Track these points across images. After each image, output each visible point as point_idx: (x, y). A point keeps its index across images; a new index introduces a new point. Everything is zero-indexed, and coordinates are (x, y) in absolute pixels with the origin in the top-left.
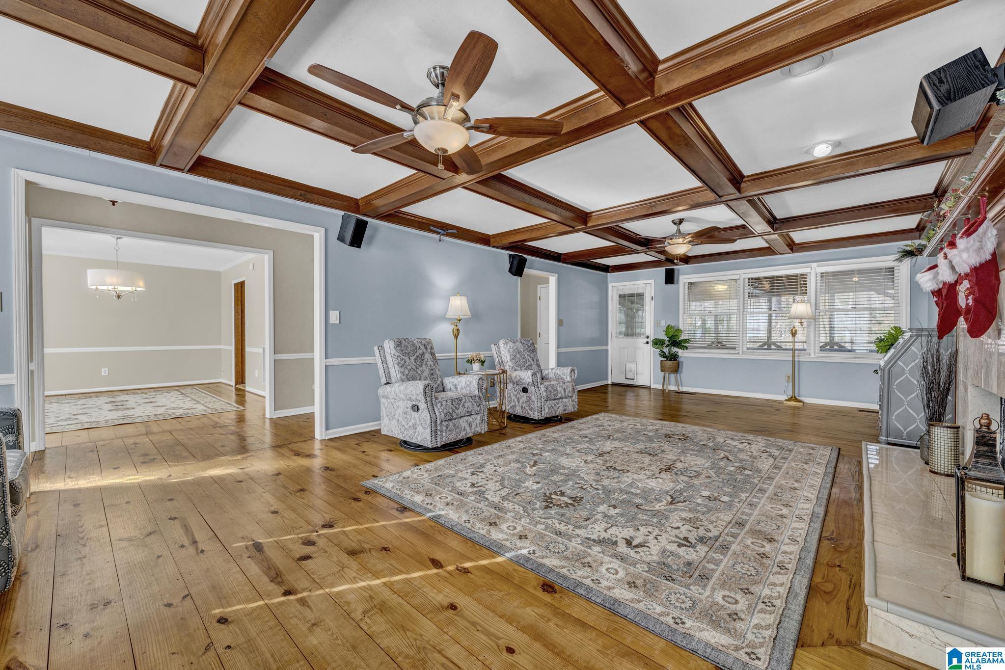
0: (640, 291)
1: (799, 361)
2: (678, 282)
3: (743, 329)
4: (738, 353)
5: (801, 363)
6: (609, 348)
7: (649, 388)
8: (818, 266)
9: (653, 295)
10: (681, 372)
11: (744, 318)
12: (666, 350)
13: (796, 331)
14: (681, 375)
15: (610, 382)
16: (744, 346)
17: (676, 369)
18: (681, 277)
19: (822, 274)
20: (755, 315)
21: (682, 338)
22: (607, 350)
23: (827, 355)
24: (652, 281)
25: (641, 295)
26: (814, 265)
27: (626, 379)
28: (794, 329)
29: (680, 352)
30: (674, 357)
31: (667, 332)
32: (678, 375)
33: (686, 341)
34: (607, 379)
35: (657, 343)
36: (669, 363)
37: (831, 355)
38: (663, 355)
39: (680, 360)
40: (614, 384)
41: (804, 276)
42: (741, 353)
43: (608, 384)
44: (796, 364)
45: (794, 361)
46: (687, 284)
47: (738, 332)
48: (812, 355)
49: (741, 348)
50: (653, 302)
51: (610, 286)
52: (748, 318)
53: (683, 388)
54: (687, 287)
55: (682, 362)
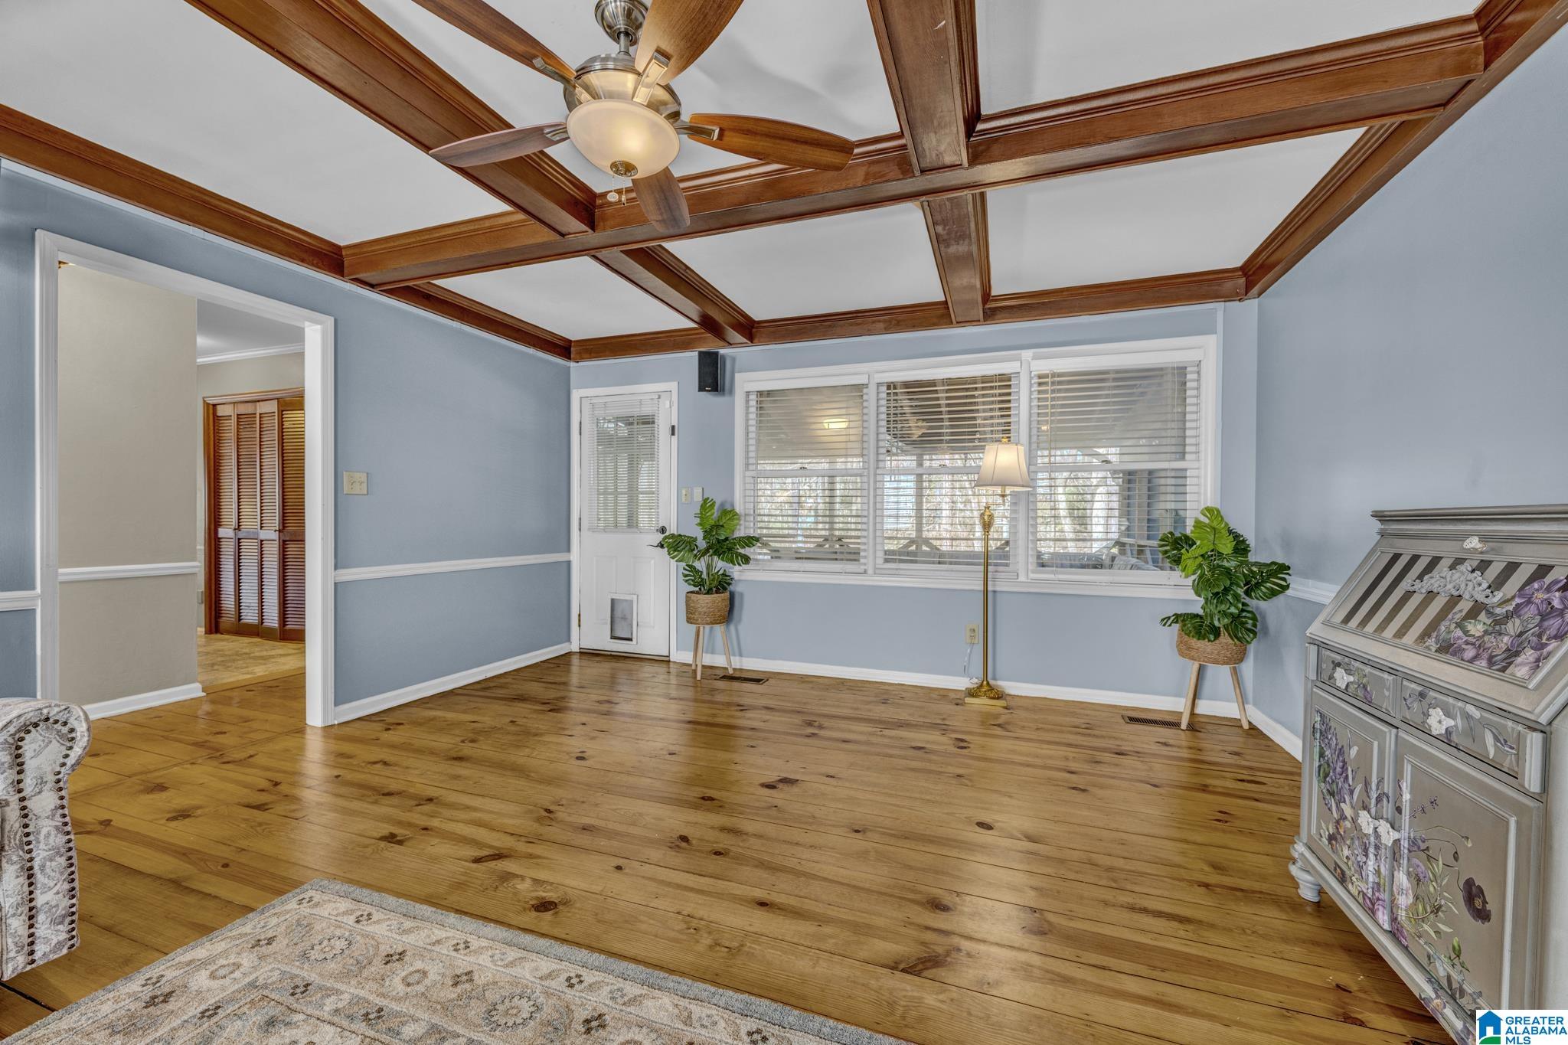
0: (646, 410)
1: (995, 592)
2: (731, 392)
3: (875, 511)
4: (865, 572)
5: (998, 595)
6: (574, 556)
7: (665, 661)
8: (1035, 358)
9: (675, 422)
10: (740, 621)
11: (879, 492)
12: (701, 565)
13: (991, 517)
14: (740, 627)
15: (575, 648)
16: (879, 547)
17: (728, 614)
18: (739, 377)
19: (1040, 377)
20: (903, 478)
21: (741, 533)
22: (569, 563)
23: (1051, 576)
24: (673, 386)
25: (648, 421)
26: (1027, 354)
27: (613, 637)
28: (987, 513)
29: (736, 571)
30: (722, 584)
31: (702, 516)
32: (732, 627)
33: (750, 541)
34: (569, 640)
35: (675, 544)
36: (704, 601)
37: (1061, 577)
38: (693, 577)
39: (736, 588)
40: (587, 654)
41: (1005, 379)
42: (870, 571)
43: (570, 654)
44: (990, 595)
45: (986, 592)
46: (753, 397)
47: (864, 520)
48: (1022, 578)
49: (871, 558)
50: (674, 438)
51: (576, 395)
52: (887, 485)
53: (744, 659)
54: (753, 403)
55: (742, 595)
